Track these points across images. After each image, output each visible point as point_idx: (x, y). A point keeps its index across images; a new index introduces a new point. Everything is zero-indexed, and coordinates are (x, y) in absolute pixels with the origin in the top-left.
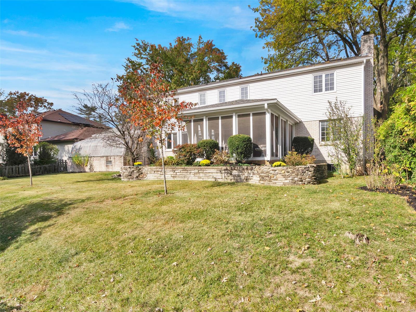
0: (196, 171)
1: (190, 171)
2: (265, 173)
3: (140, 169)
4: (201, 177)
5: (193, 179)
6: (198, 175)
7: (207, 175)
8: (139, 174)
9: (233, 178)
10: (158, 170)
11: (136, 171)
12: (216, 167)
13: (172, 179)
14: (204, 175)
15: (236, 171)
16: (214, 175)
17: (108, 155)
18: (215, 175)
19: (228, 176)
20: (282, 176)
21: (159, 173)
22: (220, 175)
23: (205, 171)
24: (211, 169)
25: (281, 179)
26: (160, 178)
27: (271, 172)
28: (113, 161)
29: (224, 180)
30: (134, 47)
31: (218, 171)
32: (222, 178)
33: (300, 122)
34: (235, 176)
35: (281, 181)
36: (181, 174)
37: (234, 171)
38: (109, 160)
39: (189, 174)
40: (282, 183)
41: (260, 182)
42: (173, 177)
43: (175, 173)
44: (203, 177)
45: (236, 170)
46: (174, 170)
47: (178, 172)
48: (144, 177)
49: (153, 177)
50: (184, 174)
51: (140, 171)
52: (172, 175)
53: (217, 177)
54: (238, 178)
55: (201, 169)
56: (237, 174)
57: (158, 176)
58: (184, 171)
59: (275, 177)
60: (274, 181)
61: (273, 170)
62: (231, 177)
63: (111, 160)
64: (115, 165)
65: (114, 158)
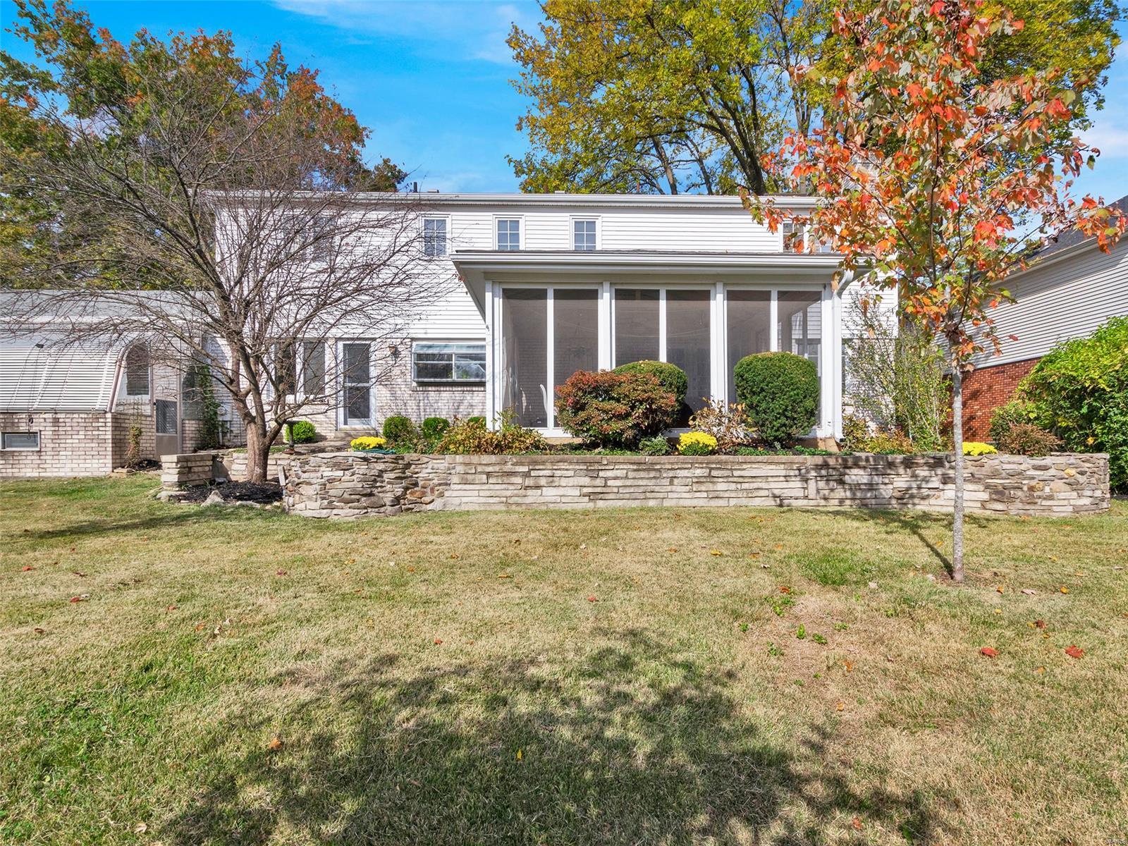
0: (698, 472)
1: (671, 474)
2: (1004, 475)
3: (408, 465)
4: (722, 494)
5: (682, 503)
6: (711, 487)
7: (745, 486)
8: (406, 489)
9: (848, 494)
10: (508, 467)
11: (392, 475)
12: (783, 458)
13: (586, 504)
14: (733, 486)
15: (861, 472)
16: (772, 485)
17: (23, 404)
18: (778, 487)
19: (832, 490)
20: (1068, 487)
21: (518, 480)
22: (799, 484)
23: (736, 473)
24: (763, 466)
25: (1067, 495)
26: (519, 500)
27: (1032, 472)
28: (48, 433)
29: (812, 503)
31: (792, 473)
32: (806, 497)
34: (855, 487)
35: (1065, 502)
36: (629, 482)
37: (855, 471)
38: (23, 428)
39: (667, 482)
40: (1071, 509)
41: (988, 506)
42: (589, 495)
43: (598, 482)
44: (727, 495)
45: (864, 468)
46: (596, 467)
47: (616, 478)
48: (427, 499)
49: (482, 500)
50: (641, 482)
51: (408, 473)
52: (585, 490)
53: (787, 493)
54: (869, 495)
55: (722, 466)
56: (865, 481)
57: (509, 493)
58: (642, 474)
59: (1047, 489)
60: (1044, 503)
61: (1036, 468)
62: (840, 493)
63: (34, 429)
64: (56, 452)
65: (56, 421)
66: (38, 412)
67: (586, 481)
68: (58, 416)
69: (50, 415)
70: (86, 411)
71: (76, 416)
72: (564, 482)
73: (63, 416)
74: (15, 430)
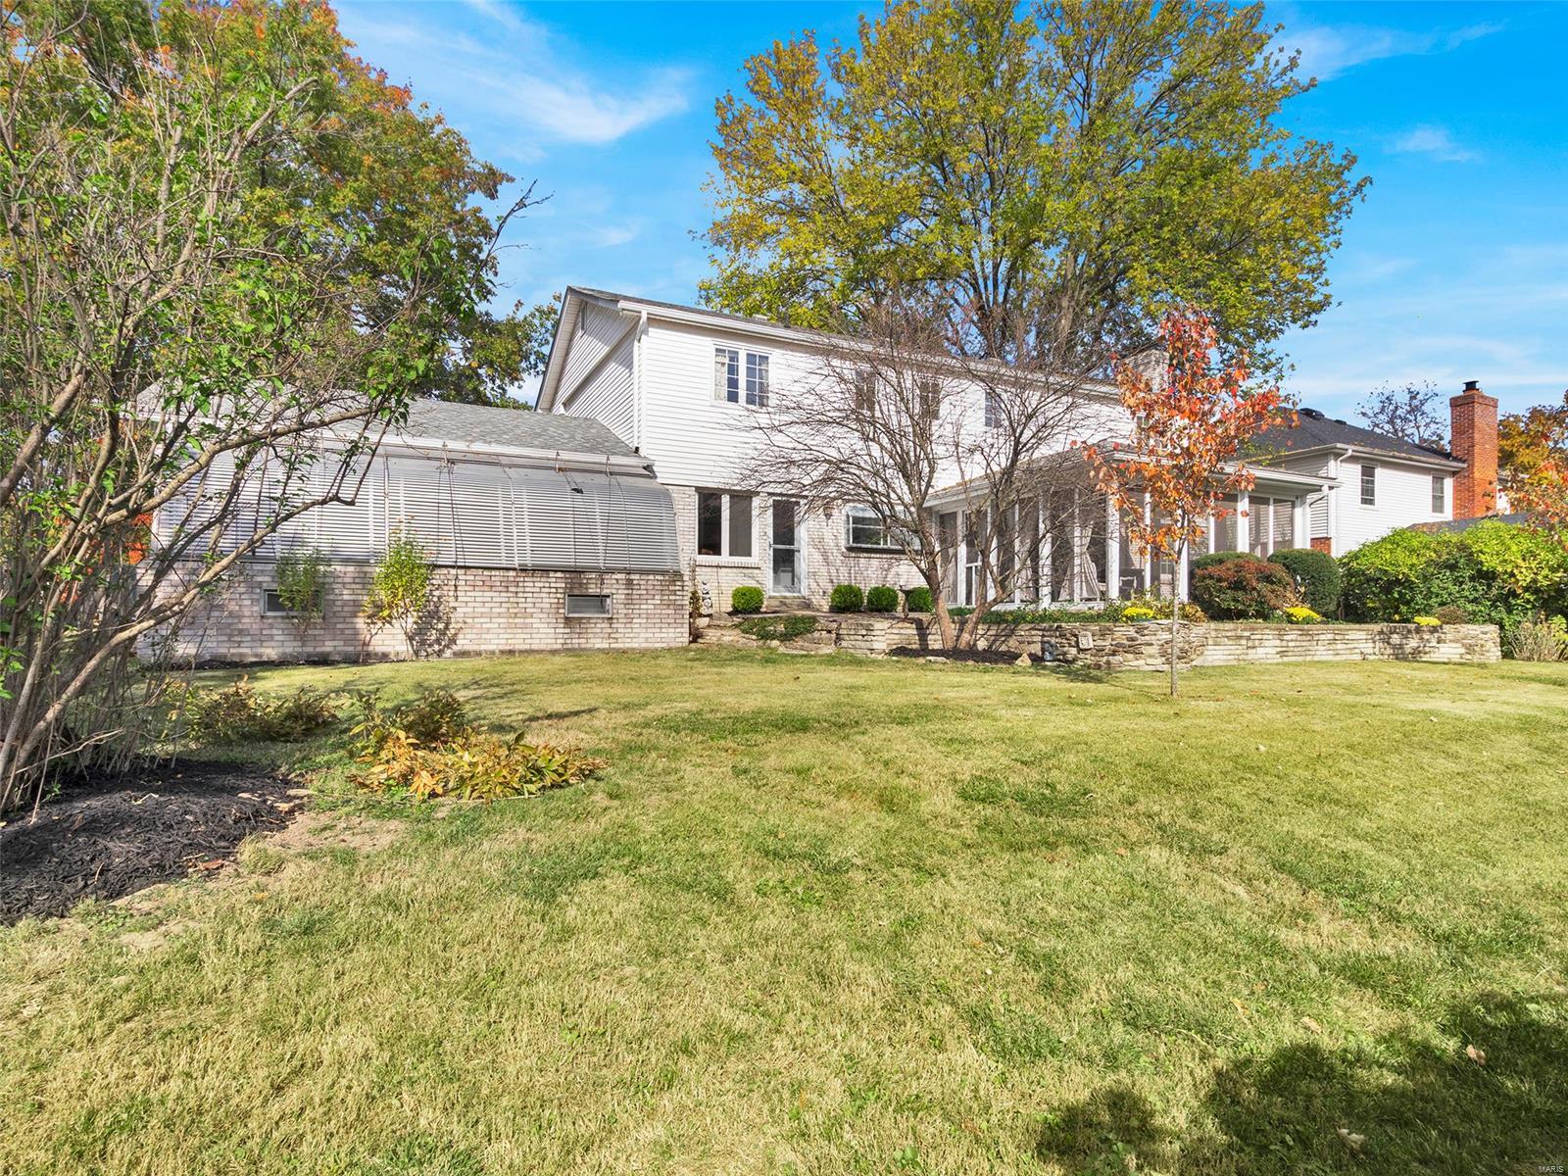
4: (1339, 652)
26: (1245, 657)
28: (620, 596)
49: (1225, 657)
57: (1239, 652)
63: (605, 592)
64: (629, 619)
65: (629, 583)
66: (612, 571)
67: (1278, 643)
68: (632, 577)
69: (623, 576)
70: (663, 573)
71: (651, 577)
72: (1267, 643)
73: (637, 577)
74: (584, 592)
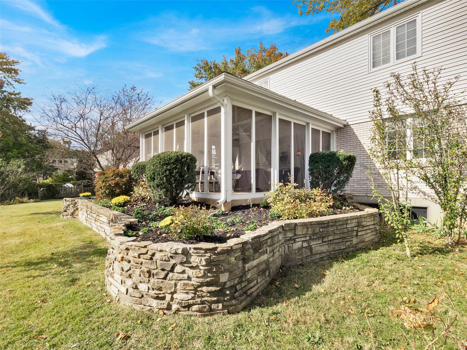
1: (93, 215)
8: (75, 211)
30: (196, 68)
33: (345, 126)
39: (93, 219)
42: (86, 220)
47: (88, 214)
50: (91, 217)
51: (76, 206)
55: (98, 214)
